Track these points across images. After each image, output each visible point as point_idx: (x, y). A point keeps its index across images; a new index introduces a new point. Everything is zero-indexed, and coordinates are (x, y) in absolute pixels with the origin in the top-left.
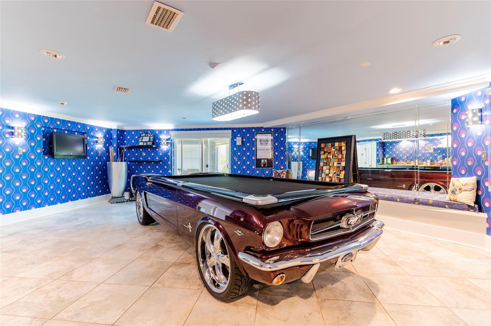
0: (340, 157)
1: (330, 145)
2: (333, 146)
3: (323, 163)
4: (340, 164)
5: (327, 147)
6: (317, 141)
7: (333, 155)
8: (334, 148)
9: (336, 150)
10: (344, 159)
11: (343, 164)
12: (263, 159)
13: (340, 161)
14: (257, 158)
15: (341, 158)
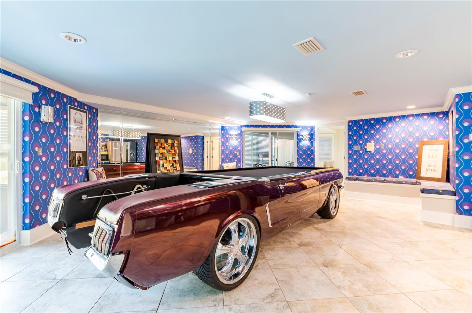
0: (173, 152)
1: (163, 141)
2: (166, 141)
3: (159, 157)
4: (175, 158)
5: (160, 142)
6: (146, 135)
7: (167, 150)
8: (167, 144)
9: (169, 146)
10: (177, 154)
11: (177, 158)
12: (77, 152)
13: (173, 155)
14: (71, 150)
15: (175, 153)
